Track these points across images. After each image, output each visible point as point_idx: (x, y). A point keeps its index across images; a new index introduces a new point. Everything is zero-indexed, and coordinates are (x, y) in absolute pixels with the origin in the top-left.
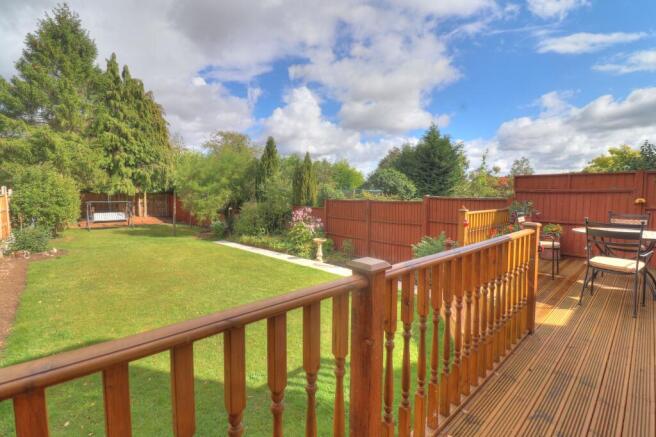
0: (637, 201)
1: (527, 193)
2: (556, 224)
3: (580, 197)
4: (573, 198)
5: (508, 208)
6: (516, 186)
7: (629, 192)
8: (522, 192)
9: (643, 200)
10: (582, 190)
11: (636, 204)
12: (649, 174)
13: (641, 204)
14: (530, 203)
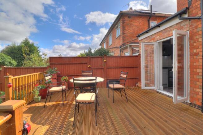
0: (89, 66)
1: (55, 64)
2: (66, 76)
3: (73, 65)
4: (71, 66)
5: (46, 71)
6: (50, 61)
7: (86, 63)
8: (53, 64)
9: (90, 66)
10: (73, 63)
11: (89, 67)
12: (91, 58)
13: (90, 67)
14: (56, 69)
